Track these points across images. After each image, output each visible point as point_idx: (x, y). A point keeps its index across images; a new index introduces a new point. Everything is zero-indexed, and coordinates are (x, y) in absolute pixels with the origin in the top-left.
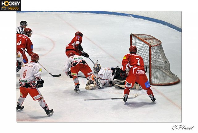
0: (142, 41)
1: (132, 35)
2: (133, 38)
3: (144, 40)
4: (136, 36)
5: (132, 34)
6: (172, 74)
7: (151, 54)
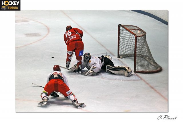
0: (129, 31)
1: (120, 26)
2: (121, 28)
3: (131, 31)
4: (124, 26)
5: (120, 24)
6: (155, 63)
7: (136, 44)
